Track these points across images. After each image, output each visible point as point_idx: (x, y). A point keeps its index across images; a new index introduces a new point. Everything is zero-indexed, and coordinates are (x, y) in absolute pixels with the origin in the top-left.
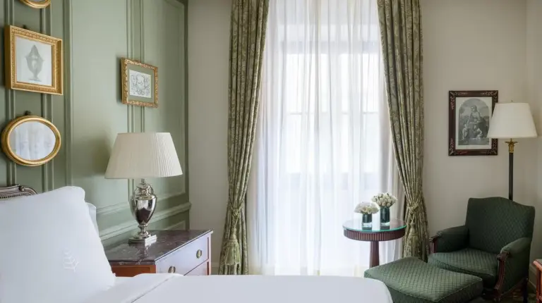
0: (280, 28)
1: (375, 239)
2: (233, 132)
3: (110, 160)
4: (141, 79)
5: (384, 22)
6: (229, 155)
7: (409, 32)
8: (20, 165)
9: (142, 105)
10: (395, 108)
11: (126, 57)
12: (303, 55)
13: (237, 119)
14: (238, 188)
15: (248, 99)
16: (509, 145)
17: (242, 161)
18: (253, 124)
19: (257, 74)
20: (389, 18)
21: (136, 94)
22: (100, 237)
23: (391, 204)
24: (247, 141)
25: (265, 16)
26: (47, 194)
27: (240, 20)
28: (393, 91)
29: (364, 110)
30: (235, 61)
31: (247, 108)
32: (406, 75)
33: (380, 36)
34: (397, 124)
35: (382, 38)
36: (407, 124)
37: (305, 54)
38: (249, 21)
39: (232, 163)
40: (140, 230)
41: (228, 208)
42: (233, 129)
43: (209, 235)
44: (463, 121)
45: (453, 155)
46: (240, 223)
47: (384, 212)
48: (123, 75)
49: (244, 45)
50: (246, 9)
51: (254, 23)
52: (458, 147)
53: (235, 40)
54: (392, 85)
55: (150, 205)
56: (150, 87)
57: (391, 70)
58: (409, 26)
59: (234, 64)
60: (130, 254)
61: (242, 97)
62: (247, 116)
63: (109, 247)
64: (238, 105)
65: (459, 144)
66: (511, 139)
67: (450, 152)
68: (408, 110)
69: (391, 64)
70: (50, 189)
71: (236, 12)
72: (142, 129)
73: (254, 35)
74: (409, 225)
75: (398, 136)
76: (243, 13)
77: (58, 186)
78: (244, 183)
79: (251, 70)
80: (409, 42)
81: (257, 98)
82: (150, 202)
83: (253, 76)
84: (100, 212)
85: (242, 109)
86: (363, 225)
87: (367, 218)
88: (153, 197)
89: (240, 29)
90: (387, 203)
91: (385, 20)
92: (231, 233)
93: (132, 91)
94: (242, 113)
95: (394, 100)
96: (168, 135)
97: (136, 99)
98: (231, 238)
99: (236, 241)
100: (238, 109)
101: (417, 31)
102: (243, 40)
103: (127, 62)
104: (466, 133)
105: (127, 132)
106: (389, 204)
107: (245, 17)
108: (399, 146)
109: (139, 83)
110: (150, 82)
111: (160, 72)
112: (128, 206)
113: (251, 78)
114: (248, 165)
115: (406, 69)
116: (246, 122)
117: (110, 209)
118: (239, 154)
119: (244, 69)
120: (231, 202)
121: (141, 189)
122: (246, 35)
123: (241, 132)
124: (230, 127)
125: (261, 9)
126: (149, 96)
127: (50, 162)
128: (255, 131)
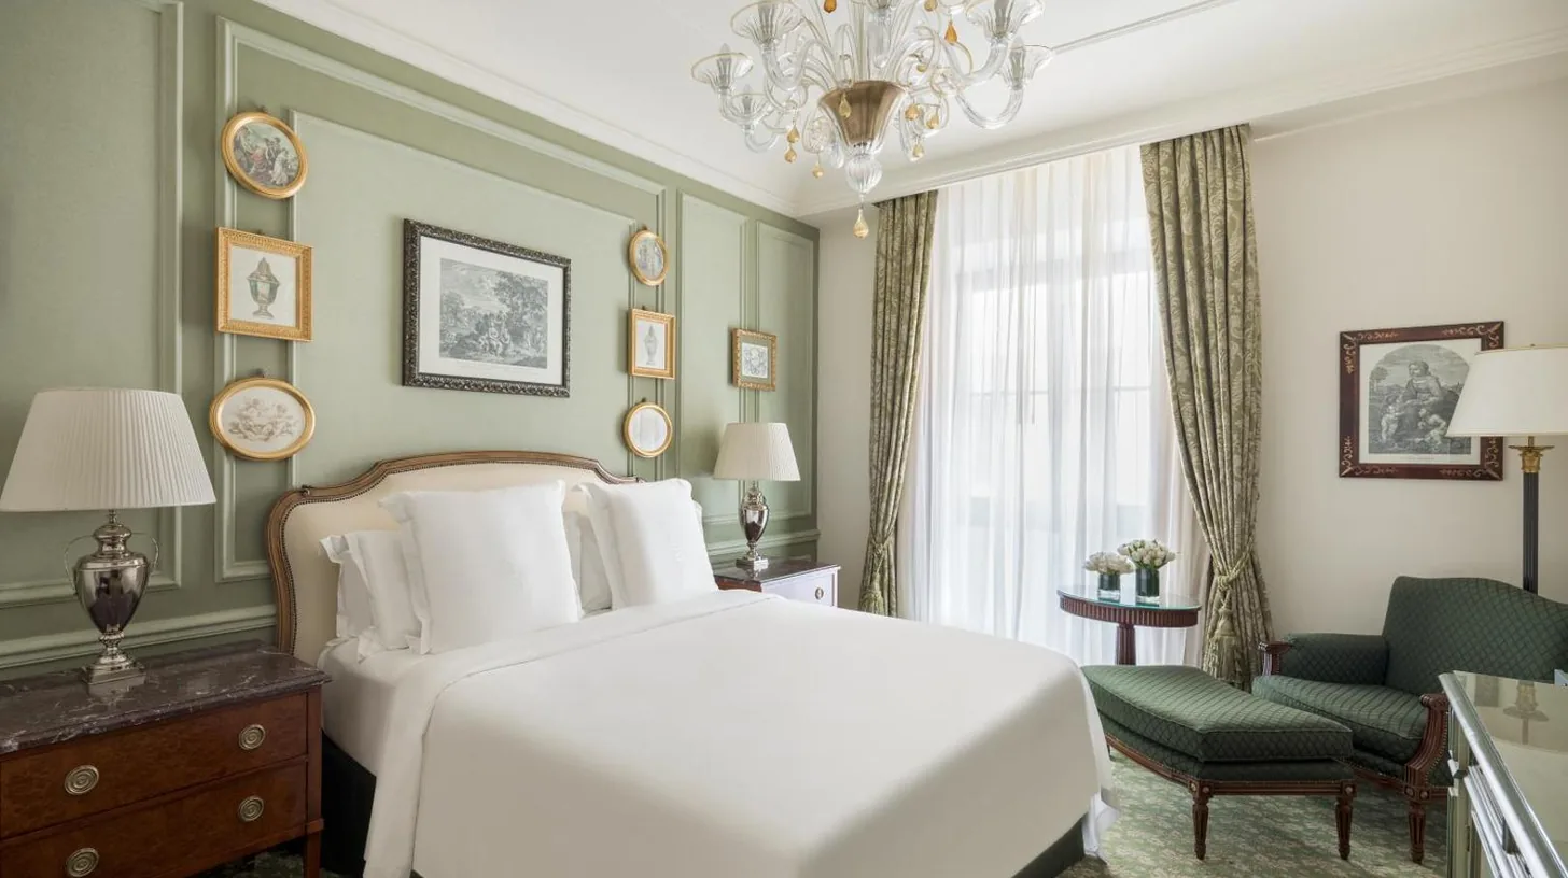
0: (954, 253)
1: (1127, 621)
2: (876, 425)
3: (720, 456)
4: (755, 354)
5: (1157, 212)
6: (871, 460)
7: (1216, 221)
8: (639, 456)
9: (756, 388)
10: (1182, 375)
11: (738, 327)
12: (995, 291)
13: (884, 404)
14: (883, 511)
15: (900, 373)
16: (1523, 455)
17: (890, 468)
18: (908, 412)
19: (913, 333)
20: (1171, 201)
21: (750, 374)
22: (708, 551)
23: (1164, 562)
24: (898, 439)
25: (927, 239)
26: (659, 482)
27: (890, 251)
28: (1178, 343)
29: (1116, 383)
30: (880, 315)
31: (898, 387)
32: (1210, 309)
33: (1150, 238)
34: (1187, 407)
35: (1154, 241)
36: (1212, 407)
37: (999, 288)
38: (902, 252)
39: (874, 471)
40: (748, 548)
41: (870, 542)
42: (876, 420)
43: (835, 570)
44: (1382, 400)
45: (1351, 475)
46: (886, 566)
47: (1144, 576)
48: (735, 352)
49: (895, 289)
50: (898, 232)
51: (910, 253)
52: (1366, 457)
53: (881, 283)
54: (1177, 330)
55: (760, 519)
56: (766, 364)
57: (1174, 301)
58: (1215, 209)
59: (880, 321)
60: (733, 571)
61: (891, 371)
62: (898, 398)
63: (716, 562)
64: (885, 383)
65: (1370, 452)
66: (1531, 438)
67: (1342, 469)
68: (1214, 379)
69: (1173, 291)
70: (662, 479)
71: (884, 239)
72: (757, 419)
73: (909, 269)
74: (1217, 612)
75: (1190, 432)
76: (893, 239)
77: (668, 477)
78: (892, 503)
79: (905, 327)
80: (1216, 242)
81: (913, 370)
82: (762, 513)
83: (908, 337)
84: (706, 521)
85: (890, 388)
86: (1099, 594)
87: (1111, 581)
88: (765, 507)
89: (889, 264)
90: (1153, 559)
91: (1160, 205)
92: (872, 580)
93: (745, 371)
94: (890, 395)
95: (1181, 361)
96: (784, 425)
97: (748, 380)
98: (871, 587)
99: (879, 592)
100: (884, 389)
101: (1238, 218)
102: (892, 283)
103: (739, 332)
104: (1394, 427)
105: (737, 421)
106: (1157, 562)
107: (897, 245)
108: (1193, 452)
109: (753, 359)
110: (766, 357)
111: (779, 342)
112: (737, 517)
113: (905, 339)
114: (899, 476)
115: (1209, 295)
116: (897, 408)
117: (716, 519)
118: (885, 459)
119: (894, 327)
120: (874, 533)
121: (751, 496)
122: (897, 274)
123: (888, 425)
124: (873, 418)
125: (922, 230)
126: (766, 376)
127: (662, 454)
128: (910, 423)
